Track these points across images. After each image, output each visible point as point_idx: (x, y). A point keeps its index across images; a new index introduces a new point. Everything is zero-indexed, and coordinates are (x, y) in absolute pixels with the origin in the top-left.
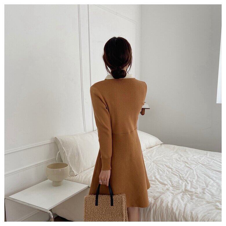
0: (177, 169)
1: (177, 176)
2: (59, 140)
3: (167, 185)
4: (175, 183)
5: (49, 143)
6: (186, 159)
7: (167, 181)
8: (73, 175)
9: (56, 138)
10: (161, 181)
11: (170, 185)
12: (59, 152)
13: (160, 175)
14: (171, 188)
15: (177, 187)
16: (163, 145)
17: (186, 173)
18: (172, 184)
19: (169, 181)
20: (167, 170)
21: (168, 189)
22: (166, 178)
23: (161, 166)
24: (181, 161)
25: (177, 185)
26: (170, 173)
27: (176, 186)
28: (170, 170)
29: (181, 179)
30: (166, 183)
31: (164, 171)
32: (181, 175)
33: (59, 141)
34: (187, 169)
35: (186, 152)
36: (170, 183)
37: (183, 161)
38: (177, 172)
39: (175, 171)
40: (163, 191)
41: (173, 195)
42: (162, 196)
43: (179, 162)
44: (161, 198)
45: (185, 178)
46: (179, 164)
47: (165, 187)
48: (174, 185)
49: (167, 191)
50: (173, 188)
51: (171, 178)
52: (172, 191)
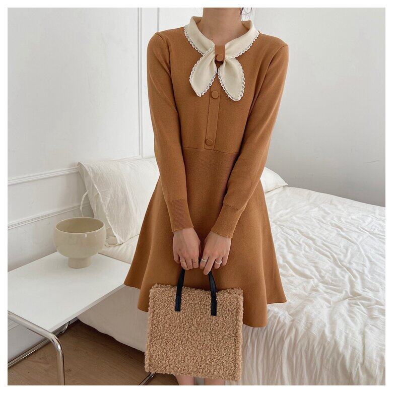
0: (324, 240)
3: (311, 278)
4: (328, 274)
5: (66, 175)
6: (335, 219)
7: (309, 269)
10: (297, 267)
11: (317, 279)
12: (85, 194)
13: (293, 254)
14: (321, 285)
17: (344, 251)
18: (322, 277)
19: (314, 269)
20: (306, 244)
21: (315, 289)
22: (306, 262)
23: (291, 232)
24: (329, 224)
26: (313, 250)
27: (331, 281)
28: (311, 242)
29: (339, 267)
30: (308, 272)
31: (299, 244)
32: (336, 256)
33: (86, 170)
34: (343, 242)
35: (333, 204)
36: (317, 274)
37: (332, 224)
38: (326, 248)
39: (322, 245)
40: (307, 294)
41: (330, 305)
42: (308, 308)
43: (324, 226)
44: (306, 312)
45: (345, 264)
46: (326, 229)
47: (308, 283)
48: (326, 278)
49: (314, 293)
50: (326, 287)
51: (317, 260)
52: (325, 295)
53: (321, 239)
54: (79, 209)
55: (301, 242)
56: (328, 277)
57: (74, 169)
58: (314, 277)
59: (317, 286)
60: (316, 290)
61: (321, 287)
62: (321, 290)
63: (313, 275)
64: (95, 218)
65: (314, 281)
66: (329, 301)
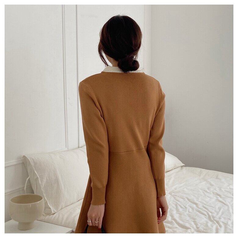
0: (205, 204)
1: (205, 215)
2: (30, 160)
4: (202, 226)
6: (217, 189)
8: (50, 214)
9: (24, 156)
12: (28, 179)
13: (179, 214)
14: (196, 232)
16: (184, 168)
17: (218, 210)
18: (198, 228)
20: (191, 207)
22: (188, 218)
23: (181, 200)
24: (211, 193)
26: (195, 211)
28: (194, 206)
29: (212, 221)
31: (186, 207)
32: (210, 214)
33: (29, 162)
34: (219, 204)
35: (219, 179)
37: (213, 193)
38: (205, 209)
39: (202, 208)
43: (207, 194)
45: (216, 219)
46: (208, 197)
48: (200, 228)
53: (203, 203)
55: (187, 206)
57: (20, 160)
63: (191, 227)
65: (191, 230)
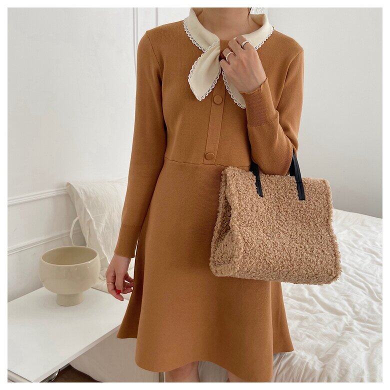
1: (364, 289)
2: (79, 191)
3: (344, 314)
4: (363, 310)
5: (53, 197)
6: (369, 243)
7: (341, 304)
9: (68, 184)
10: (326, 301)
11: (352, 315)
12: (76, 220)
14: (355, 323)
15: (372, 323)
18: (357, 313)
19: (346, 303)
21: (348, 328)
22: (336, 294)
24: (361, 248)
25: (369, 317)
27: (367, 318)
32: (371, 287)
35: (366, 226)
36: (350, 309)
37: (365, 249)
38: (359, 278)
39: (355, 275)
40: (339, 334)
41: (367, 347)
42: (342, 351)
44: (339, 356)
46: (358, 255)
47: (341, 320)
48: (362, 314)
49: (348, 332)
50: (361, 325)
51: (349, 293)
52: (362, 335)
53: (353, 266)
54: (69, 236)
56: (364, 313)
57: (62, 190)
58: (347, 313)
59: (351, 324)
60: (350, 329)
61: (356, 325)
62: (355, 329)
63: (345, 310)
64: (87, 247)
65: (347, 318)
66: (366, 343)
